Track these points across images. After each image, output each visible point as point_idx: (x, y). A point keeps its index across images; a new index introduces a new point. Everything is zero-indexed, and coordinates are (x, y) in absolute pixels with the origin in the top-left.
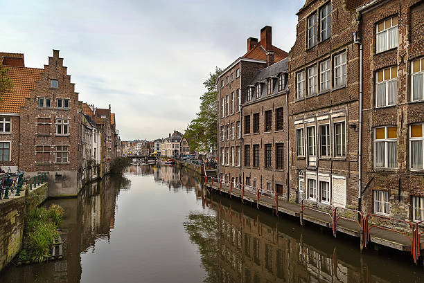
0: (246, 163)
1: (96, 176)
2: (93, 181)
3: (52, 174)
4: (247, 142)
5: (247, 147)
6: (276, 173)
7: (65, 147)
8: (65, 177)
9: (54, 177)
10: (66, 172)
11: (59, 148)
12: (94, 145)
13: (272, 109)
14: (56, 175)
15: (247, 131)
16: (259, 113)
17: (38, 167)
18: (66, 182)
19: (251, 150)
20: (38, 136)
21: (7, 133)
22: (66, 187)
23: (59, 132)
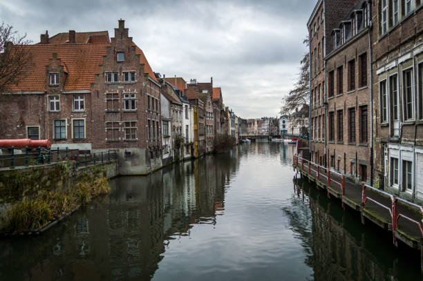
0: (332, 138)
1: (189, 156)
2: (185, 160)
3: (122, 151)
4: (331, 108)
5: (331, 114)
6: (360, 148)
7: (133, 123)
8: (134, 155)
9: (124, 155)
10: (136, 149)
11: (127, 124)
12: (186, 122)
13: (355, 57)
14: (126, 153)
15: (331, 93)
16: (342, 66)
17: (109, 144)
18: (135, 159)
19: (336, 118)
20: (108, 112)
21: (82, 110)
22: (135, 165)
23: (127, 107)
